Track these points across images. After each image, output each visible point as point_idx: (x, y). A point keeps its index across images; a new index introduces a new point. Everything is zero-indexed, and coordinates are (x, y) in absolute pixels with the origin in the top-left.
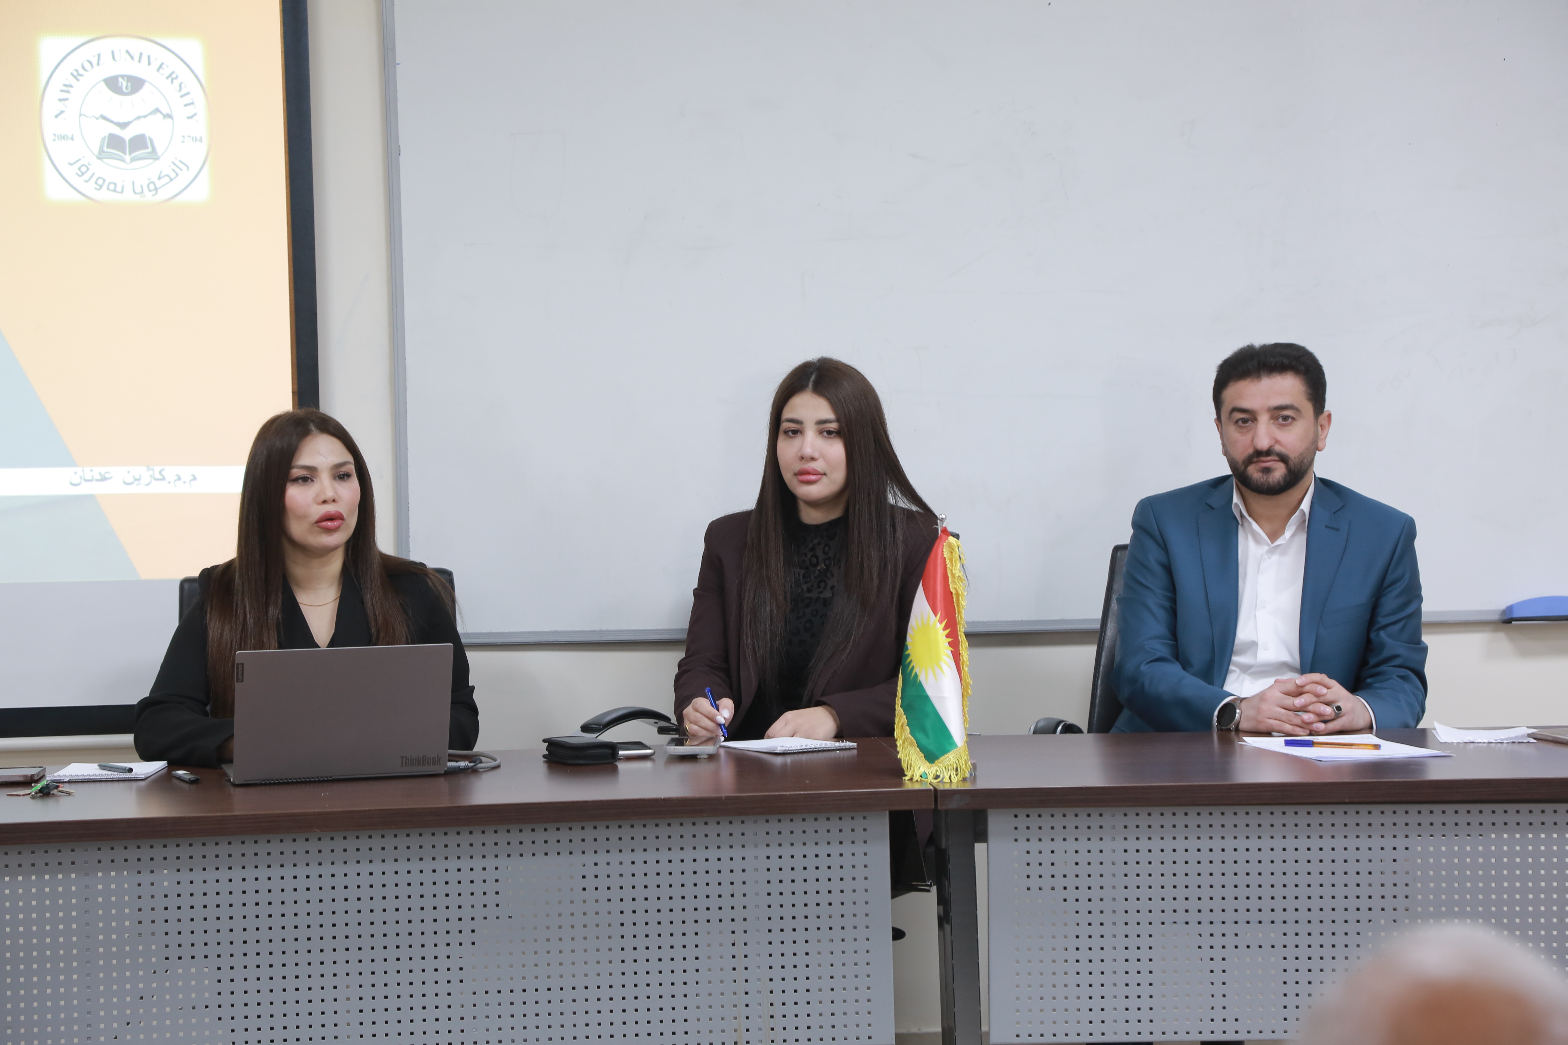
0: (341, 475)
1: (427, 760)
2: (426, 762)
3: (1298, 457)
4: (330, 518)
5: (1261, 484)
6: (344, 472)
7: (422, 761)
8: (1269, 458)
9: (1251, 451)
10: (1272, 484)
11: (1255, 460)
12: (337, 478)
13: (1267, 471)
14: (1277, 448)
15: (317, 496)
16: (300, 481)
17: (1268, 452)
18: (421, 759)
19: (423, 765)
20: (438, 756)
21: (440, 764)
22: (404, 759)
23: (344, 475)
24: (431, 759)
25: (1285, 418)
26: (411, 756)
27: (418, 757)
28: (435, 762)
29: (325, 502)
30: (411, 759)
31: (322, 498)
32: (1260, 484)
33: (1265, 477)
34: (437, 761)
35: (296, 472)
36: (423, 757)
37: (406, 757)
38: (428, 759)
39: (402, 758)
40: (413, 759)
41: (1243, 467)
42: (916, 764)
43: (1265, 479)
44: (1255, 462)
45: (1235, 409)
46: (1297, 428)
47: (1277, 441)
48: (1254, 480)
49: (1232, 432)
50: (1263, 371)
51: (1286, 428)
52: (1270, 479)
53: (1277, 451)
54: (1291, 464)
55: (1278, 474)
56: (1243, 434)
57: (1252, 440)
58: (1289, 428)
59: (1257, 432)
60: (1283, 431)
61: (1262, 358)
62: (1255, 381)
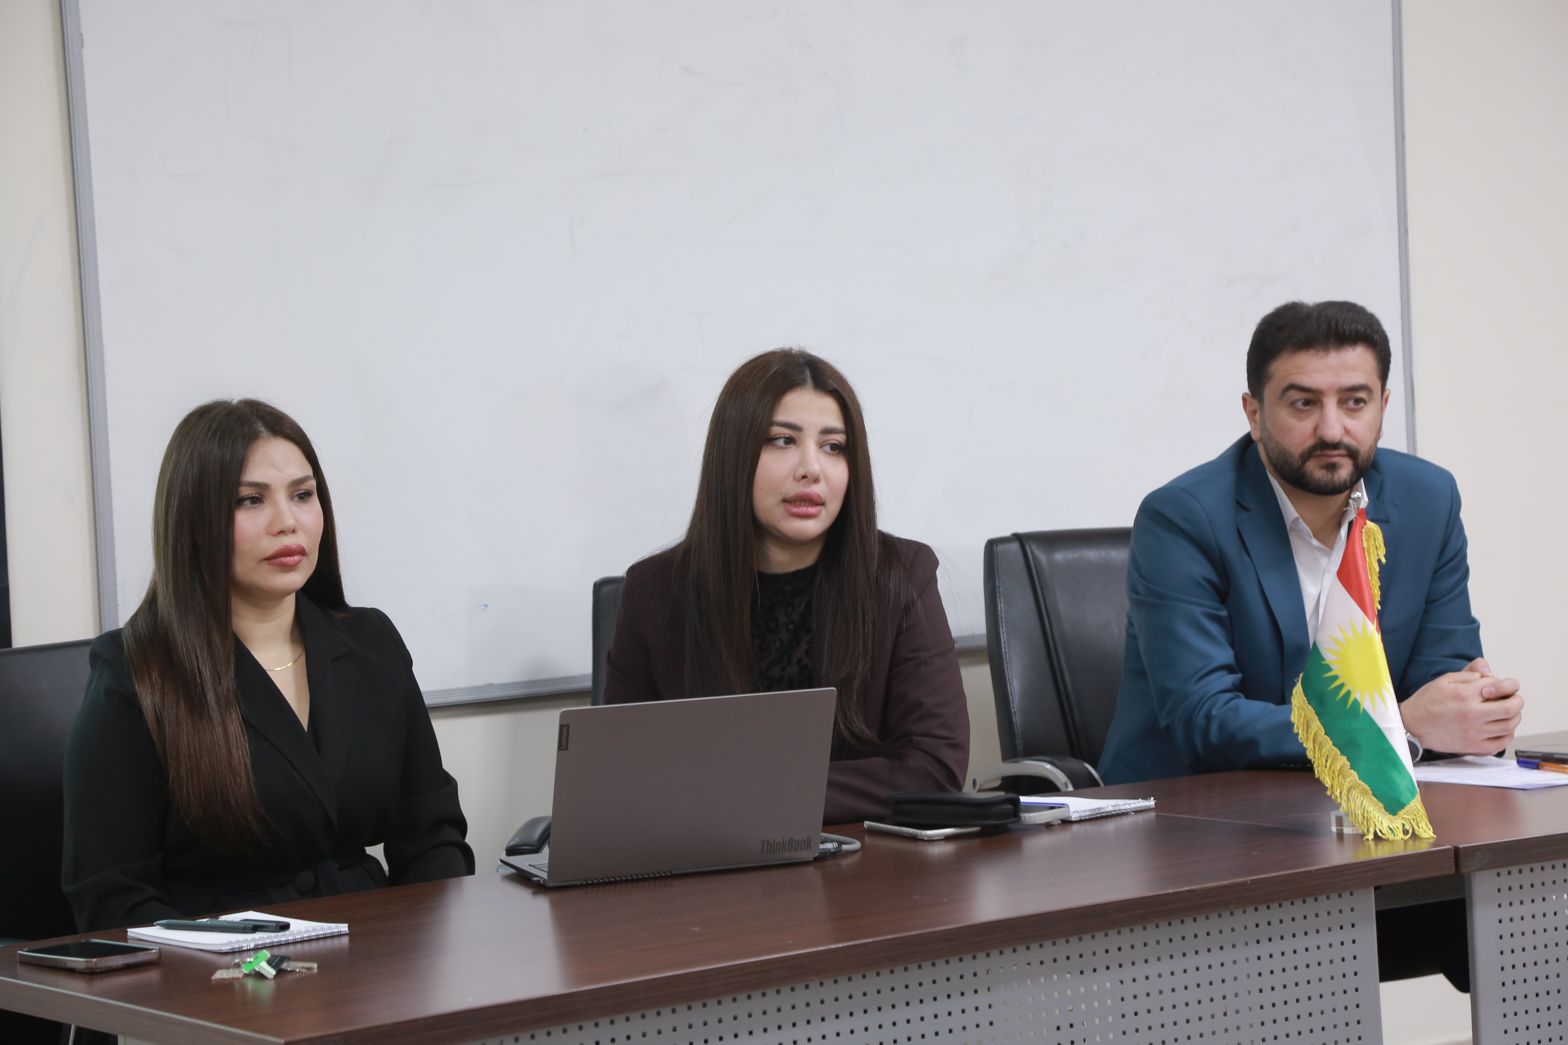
0: (300, 494)
1: (794, 845)
2: (792, 847)
4: (288, 552)
5: (1325, 485)
6: (305, 490)
7: (787, 846)
8: (1336, 452)
9: (1310, 442)
11: (1319, 453)
12: (297, 498)
13: (1332, 467)
14: (1347, 440)
15: (271, 524)
16: (247, 502)
17: (1336, 446)
18: (786, 842)
19: (789, 850)
20: (808, 838)
21: (810, 849)
22: (766, 844)
23: (304, 494)
24: (799, 842)
25: (1358, 401)
26: (774, 840)
27: (783, 840)
28: (804, 846)
29: (282, 532)
30: (774, 844)
31: (278, 528)
32: (1323, 483)
33: (1330, 476)
34: (807, 844)
35: (245, 491)
36: (790, 840)
37: (768, 841)
38: (795, 843)
39: (763, 842)
40: (777, 843)
41: (1300, 463)
42: (1375, 818)
43: (1328, 478)
44: (1317, 456)
45: (1292, 387)
46: (1368, 413)
47: (1347, 431)
48: (1315, 478)
49: (1284, 416)
50: (1332, 341)
51: (1355, 414)
52: (1333, 477)
53: (1346, 443)
54: (1360, 459)
55: (1345, 471)
56: (1300, 420)
57: (1316, 428)
58: (1359, 414)
59: (1322, 419)
60: (1352, 418)
61: (1333, 324)
62: (1321, 354)
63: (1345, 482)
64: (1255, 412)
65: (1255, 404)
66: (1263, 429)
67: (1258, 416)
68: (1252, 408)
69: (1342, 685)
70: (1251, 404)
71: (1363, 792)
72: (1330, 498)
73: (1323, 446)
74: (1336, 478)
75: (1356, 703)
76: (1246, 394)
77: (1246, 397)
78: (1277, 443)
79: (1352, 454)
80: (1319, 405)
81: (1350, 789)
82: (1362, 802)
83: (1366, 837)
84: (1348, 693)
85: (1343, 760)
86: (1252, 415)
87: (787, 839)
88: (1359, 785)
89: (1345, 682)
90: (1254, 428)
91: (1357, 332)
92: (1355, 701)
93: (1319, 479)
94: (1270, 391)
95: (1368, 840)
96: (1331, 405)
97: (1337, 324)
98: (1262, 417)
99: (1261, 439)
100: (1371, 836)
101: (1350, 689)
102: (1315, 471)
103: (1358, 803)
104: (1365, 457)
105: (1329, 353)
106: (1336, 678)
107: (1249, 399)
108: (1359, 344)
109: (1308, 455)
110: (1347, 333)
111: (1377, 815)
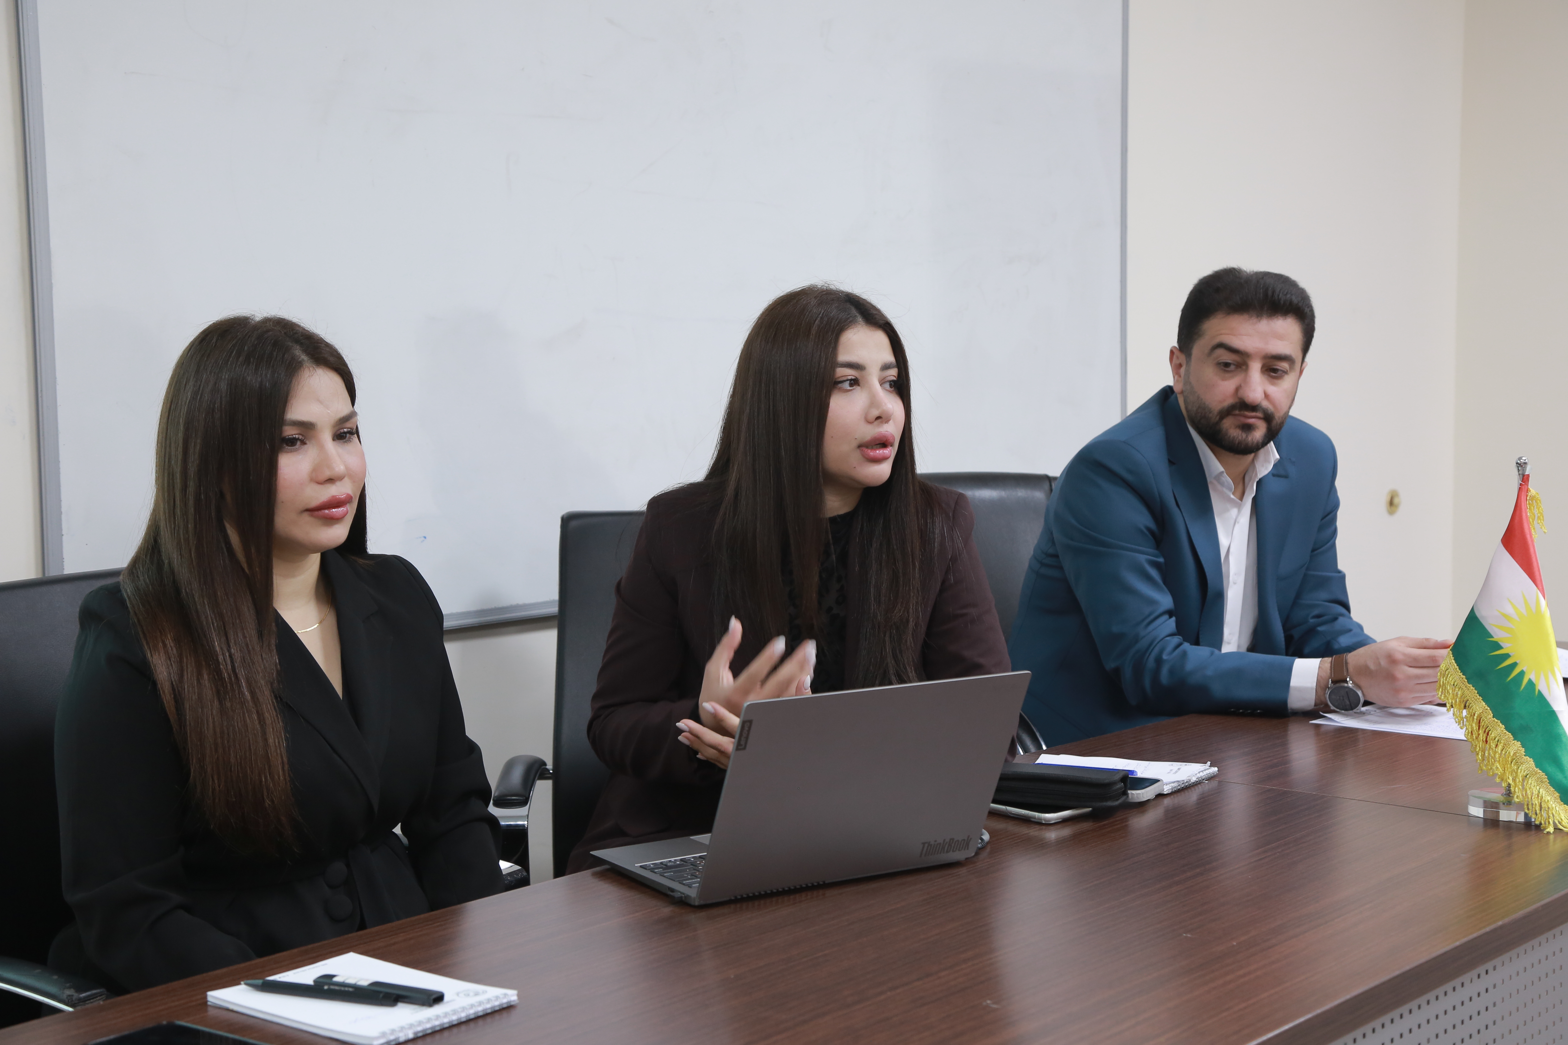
0: (342, 433)
1: (953, 845)
2: (951, 847)
3: (1282, 418)
4: (336, 503)
5: (1239, 443)
7: (947, 846)
8: (1254, 414)
9: (1230, 401)
10: (1250, 444)
11: (1237, 412)
12: (337, 438)
13: (1248, 428)
15: (316, 470)
17: (1254, 408)
18: (947, 843)
19: (947, 851)
21: (968, 849)
22: (926, 845)
23: (347, 432)
24: (959, 842)
25: (1279, 370)
26: (936, 841)
27: (944, 840)
28: (962, 847)
29: (330, 480)
30: (934, 845)
31: (326, 475)
32: (1237, 442)
33: (1244, 436)
34: (966, 843)
36: (951, 839)
37: (927, 843)
38: (956, 843)
39: (924, 844)
40: (937, 844)
41: (1217, 419)
42: (1553, 808)
43: (1242, 437)
44: (1235, 415)
45: (1221, 345)
46: (1287, 382)
47: (1267, 396)
48: (1230, 436)
49: (1209, 373)
50: (1265, 309)
51: (1276, 381)
52: (1247, 436)
53: (1264, 407)
54: (1274, 423)
55: (1259, 434)
56: (1224, 379)
57: (1237, 389)
58: (1279, 381)
59: (1246, 381)
60: (1273, 384)
61: (1270, 293)
62: (1254, 320)
63: (1258, 443)
64: (1180, 365)
65: (1182, 358)
66: (1187, 382)
67: (1183, 370)
68: (1178, 362)
69: (1514, 665)
70: (1178, 358)
71: (1540, 781)
72: (1240, 456)
73: (1243, 406)
74: (1250, 439)
75: (1531, 683)
76: (1175, 347)
77: (1174, 351)
78: (1198, 397)
79: (1268, 418)
80: (1244, 367)
81: (1526, 776)
82: (1539, 792)
83: (1548, 830)
84: (1522, 673)
85: (1516, 747)
86: (1177, 368)
87: (947, 840)
88: (1536, 773)
89: (1518, 662)
90: (1176, 382)
91: (1291, 303)
92: (1530, 681)
93: (1234, 437)
94: (1199, 348)
95: (1548, 833)
96: (1255, 367)
97: (1273, 292)
98: (1187, 372)
99: (1182, 392)
100: (1551, 829)
101: (1524, 670)
102: (1231, 429)
103: (1535, 792)
104: (1279, 422)
105: (1261, 319)
106: (1507, 656)
107: (1177, 353)
108: (1290, 315)
109: (1227, 412)
110: (1282, 302)
111: (1554, 806)
